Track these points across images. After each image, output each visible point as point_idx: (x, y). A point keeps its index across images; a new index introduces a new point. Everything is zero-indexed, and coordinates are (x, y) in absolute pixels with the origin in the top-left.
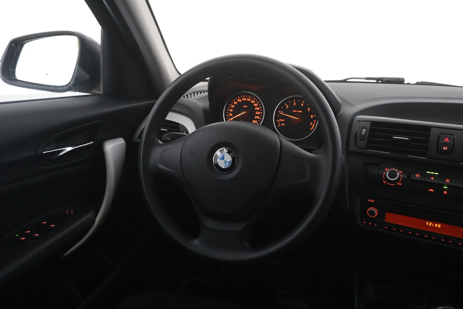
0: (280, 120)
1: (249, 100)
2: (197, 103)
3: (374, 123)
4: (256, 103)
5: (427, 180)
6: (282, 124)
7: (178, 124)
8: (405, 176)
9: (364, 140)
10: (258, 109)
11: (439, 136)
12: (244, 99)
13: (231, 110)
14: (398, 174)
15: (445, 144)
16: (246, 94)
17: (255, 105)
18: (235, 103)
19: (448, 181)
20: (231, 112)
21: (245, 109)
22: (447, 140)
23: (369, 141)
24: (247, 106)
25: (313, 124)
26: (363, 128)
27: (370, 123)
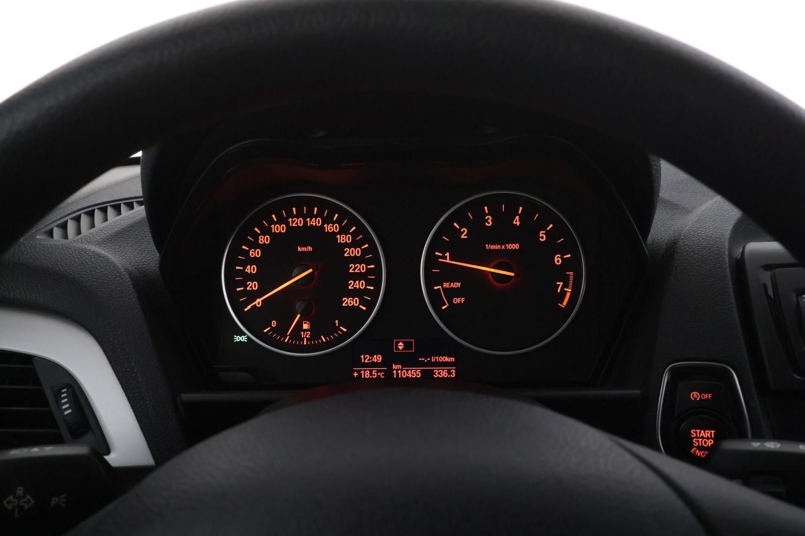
0: (446, 285)
1: (316, 222)
2: (106, 260)
4: (344, 231)
6: (457, 301)
7: (27, 359)
10: (356, 252)
12: (298, 222)
13: (251, 269)
16: (299, 203)
17: (342, 239)
18: (264, 240)
20: (252, 277)
21: (303, 262)
24: (310, 248)
25: (566, 285)
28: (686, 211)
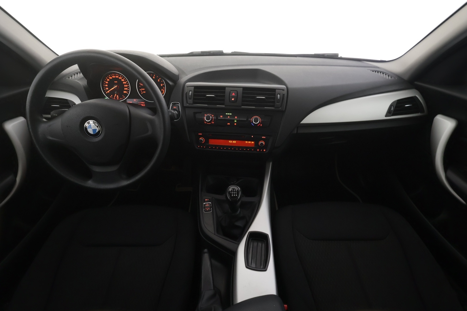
0: (142, 89)
1: (117, 77)
2: (78, 83)
3: (196, 87)
4: (123, 79)
5: (226, 119)
6: (144, 92)
7: (67, 100)
8: (215, 118)
9: (191, 99)
10: (125, 83)
11: (230, 92)
12: (114, 77)
13: (106, 85)
14: (211, 117)
15: (233, 97)
16: (114, 73)
17: (122, 80)
18: (108, 80)
19: (236, 117)
20: (107, 87)
21: (116, 84)
22: (233, 94)
23: (194, 99)
24: (117, 82)
25: (163, 90)
26: (190, 91)
27: (193, 87)
28: (187, 75)
